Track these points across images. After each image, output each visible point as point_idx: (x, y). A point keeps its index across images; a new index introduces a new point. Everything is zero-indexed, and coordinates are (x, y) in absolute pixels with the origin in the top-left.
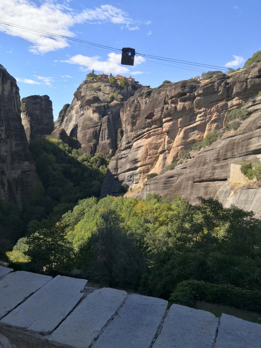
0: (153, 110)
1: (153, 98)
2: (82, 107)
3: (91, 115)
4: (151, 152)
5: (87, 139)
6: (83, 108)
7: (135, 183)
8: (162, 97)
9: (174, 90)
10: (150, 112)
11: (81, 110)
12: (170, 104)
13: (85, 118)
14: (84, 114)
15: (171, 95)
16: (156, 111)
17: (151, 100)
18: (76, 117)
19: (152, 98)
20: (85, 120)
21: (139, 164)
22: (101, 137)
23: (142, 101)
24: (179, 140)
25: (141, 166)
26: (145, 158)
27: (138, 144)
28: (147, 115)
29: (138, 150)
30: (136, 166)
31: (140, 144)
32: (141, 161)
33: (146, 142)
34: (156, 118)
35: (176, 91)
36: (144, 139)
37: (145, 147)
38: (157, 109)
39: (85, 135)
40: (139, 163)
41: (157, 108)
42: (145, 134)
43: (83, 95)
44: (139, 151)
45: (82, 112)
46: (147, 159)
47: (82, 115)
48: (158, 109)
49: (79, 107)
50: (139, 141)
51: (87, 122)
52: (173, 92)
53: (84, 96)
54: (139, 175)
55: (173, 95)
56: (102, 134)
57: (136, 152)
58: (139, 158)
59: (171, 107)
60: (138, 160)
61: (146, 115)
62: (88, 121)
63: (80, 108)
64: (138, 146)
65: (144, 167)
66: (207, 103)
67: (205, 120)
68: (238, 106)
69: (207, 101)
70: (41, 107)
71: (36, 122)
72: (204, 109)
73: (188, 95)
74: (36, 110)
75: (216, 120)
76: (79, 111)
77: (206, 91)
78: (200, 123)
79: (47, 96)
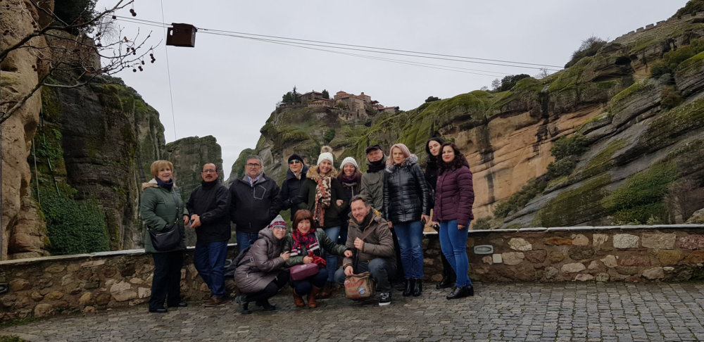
2: (276, 152)
6: (278, 154)
8: (427, 124)
9: (447, 112)
11: (274, 159)
14: (280, 165)
15: (443, 120)
35: (451, 114)
41: (418, 145)
45: (277, 162)
47: (277, 167)
49: (271, 153)
52: (446, 116)
53: (279, 133)
55: (447, 120)
63: (273, 154)
66: (509, 130)
67: (509, 161)
68: (566, 132)
69: (509, 127)
70: (201, 157)
71: (190, 185)
72: (506, 141)
73: (474, 119)
74: (192, 165)
75: (529, 159)
76: (272, 159)
77: (505, 109)
78: (501, 167)
79: (211, 137)
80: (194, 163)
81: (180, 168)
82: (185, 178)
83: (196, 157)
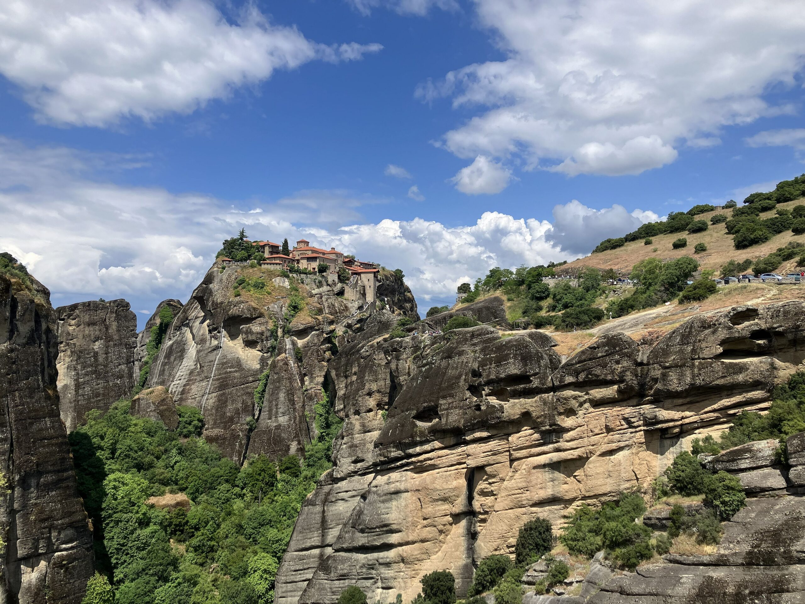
0: (433, 401)
1: (431, 368)
2: (215, 329)
3: (241, 353)
4: (430, 509)
5: (228, 414)
6: (219, 332)
7: (383, 588)
8: (459, 370)
9: (493, 365)
10: (425, 405)
11: (211, 337)
12: (484, 397)
13: (224, 356)
14: (221, 347)
15: (488, 375)
16: (443, 407)
17: (424, 369)
18: (198, 352)
19: (428, 367)
20: (223, 364)
21: (394, 538)
22: (267, 409)
23: (397, 365)
24: (513, 492)
25: (401, 545)
26: (414, 524)
27: (393, 483)
28: (417, 411)
29: (391, 500)
30: (386, 542)
31: (398, 484)
32: (400, 531)
33: (417, 483)
34: (446, 424)
35: (501, 369)
36: (409, 473)
37: (413, 495)
38: (445, 401)
39: (222, 402)
40: (394, 535)
41: (444, 397)
42: (413, 459)
43: (219, 301)
44: (394, 503)
45: (215, 343)
46: (419, 527)
47: (214, 350)
48: (450, 401)
49: (207, 329)
50: (394, 475)
51: (229, 370)
52: (493, 370)
53: (222, 303)
54: (395, 566)
55: (493, 377)
56: (270, 402)
57: (387, 505)
58: (395, 522)
59: (488, 406)
60: (394, 527)
61: (413, 410)
62: (231, 367)
63: (210, 331)
64: (392, 488)
65: (408, 546)
66: (587, 405)
67: (583, 449)
68: (671, 424)
69: (585, 402)
70: (107, 329)
71: (89, 369)
72: (580, 421)
73: (535, 383)
74: (94, 342)
75: (611, 452)
76: (208, 337)
77: (582, 377)
78: (570, 457)
79: (122, 301)
80: (97, 339)
81: (74, 344)
82: (82, 360)
83: (100, 330)
